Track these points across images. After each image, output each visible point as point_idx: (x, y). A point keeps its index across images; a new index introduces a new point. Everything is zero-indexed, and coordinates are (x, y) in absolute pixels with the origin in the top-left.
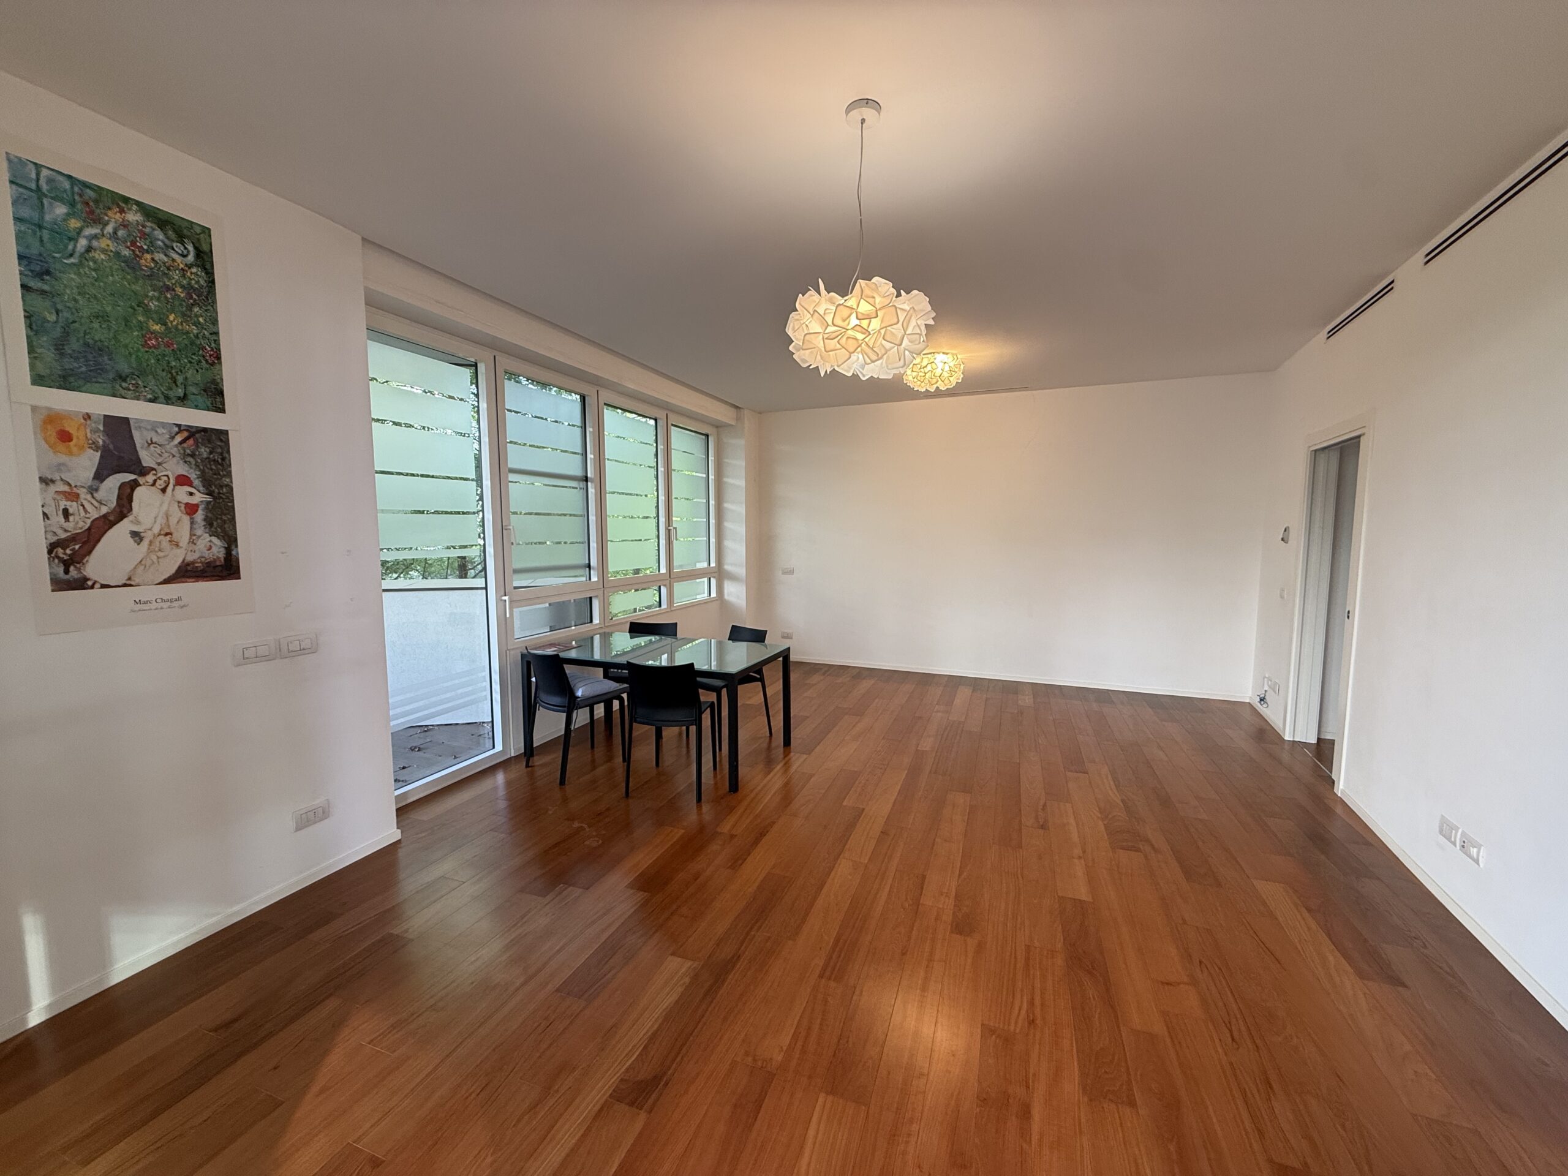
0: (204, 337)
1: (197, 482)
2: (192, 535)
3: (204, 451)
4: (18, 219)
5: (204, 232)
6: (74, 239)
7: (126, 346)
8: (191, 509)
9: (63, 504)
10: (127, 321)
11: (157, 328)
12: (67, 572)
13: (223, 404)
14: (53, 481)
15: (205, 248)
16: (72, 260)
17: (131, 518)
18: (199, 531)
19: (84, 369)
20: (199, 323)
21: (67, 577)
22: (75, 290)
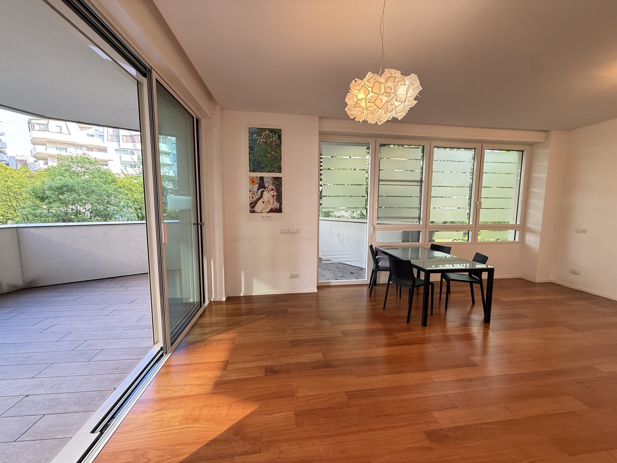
0: (278, 155)
1: (275, 190)
2: (273, 202)
3: (277, 182)
4: (249, 140)
5: (280, 130)
6: (257, 141)
7: (264, 161)
8: (273, 196)
9: (253, 195)
10: (264, 155)
11: (270, 156)
12: (252, 209)
13: (281, 171)
14: (251, 191)
15: (280, 134)
16: (257, 145)
17: (263, 198)
18: (275, 201)
19: (257, 167)
20: (278, 152)
21: (252, 210)
22: (257, 151)
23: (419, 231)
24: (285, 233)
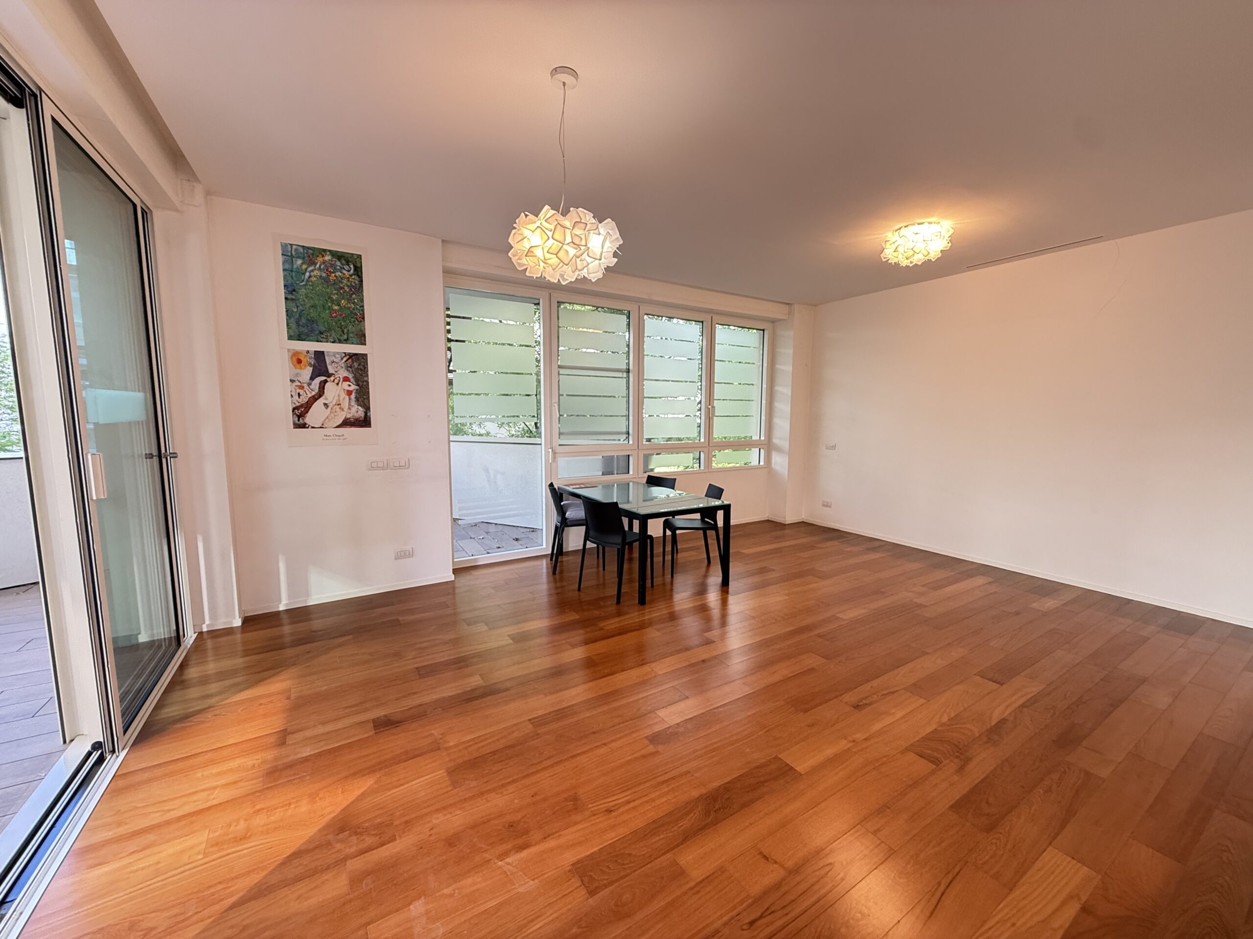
0: (357, 309)
1: (352, 380)
2: (349, 405)
3: (356, 365)
4: (284, 270)
5: (358, 257)
6: (304, 274)
7: (323, 318)
8: (349, 393)
9: (298, 391)
10: (324, 306)
11: (336, 308)
12: (299, 420)
13: (365, 341)
14: (295, 381)
15: (359, 265)
16: (304, 283)
17: (324, 397)
18: (353, 403)
19: (307, 331)
20: (355, 302)
21: (299, 423)
22: (304, 296)
23: (629, 456)
24: (378, 468)
